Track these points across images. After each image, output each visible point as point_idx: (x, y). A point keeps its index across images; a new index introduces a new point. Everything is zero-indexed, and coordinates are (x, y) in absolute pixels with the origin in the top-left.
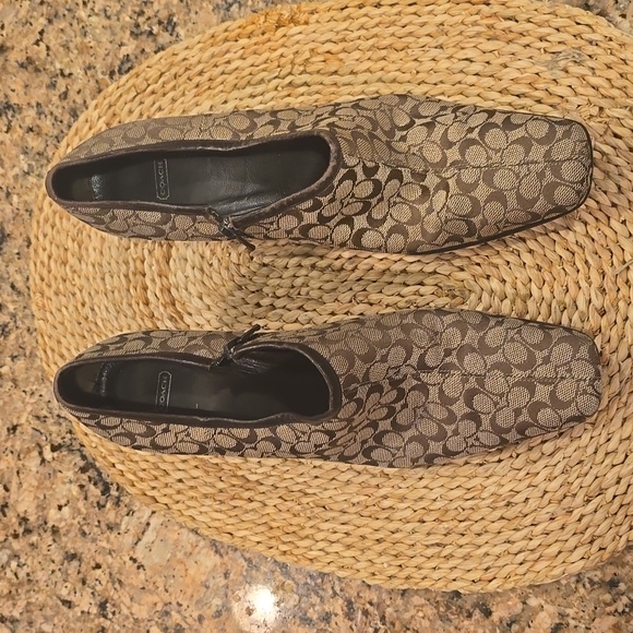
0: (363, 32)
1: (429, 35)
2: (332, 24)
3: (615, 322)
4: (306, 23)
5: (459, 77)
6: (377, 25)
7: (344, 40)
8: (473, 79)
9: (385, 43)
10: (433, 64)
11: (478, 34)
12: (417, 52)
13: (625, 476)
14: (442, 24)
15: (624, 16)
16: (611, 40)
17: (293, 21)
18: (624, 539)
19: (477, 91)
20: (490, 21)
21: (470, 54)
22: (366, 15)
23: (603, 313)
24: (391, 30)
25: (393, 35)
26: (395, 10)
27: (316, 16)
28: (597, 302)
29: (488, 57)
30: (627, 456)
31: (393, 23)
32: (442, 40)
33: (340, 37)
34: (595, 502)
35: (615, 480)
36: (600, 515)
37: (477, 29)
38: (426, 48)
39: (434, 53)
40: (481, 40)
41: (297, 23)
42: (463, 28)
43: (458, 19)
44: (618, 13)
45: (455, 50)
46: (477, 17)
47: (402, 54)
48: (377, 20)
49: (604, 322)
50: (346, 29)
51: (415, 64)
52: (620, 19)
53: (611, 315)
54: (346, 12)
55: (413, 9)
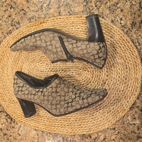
0: (58, 24)
1: (70, 24)
2: (51, 23)
3: (110, 78)
4: (46, 23)
5: (77, 32)
6: (60, 22)
7: (54, 26)
8: (80, 32)
9: (62, 26)
10: (72, 29)
11: (80, 23)
12: (68, 27)
13: (115, 108)
14: (73, 22)
15: (107, 17)
16: (105, 23)
17: (43, 22)
18: (115, 120)
19: (81, 34)
20: (82, 21)
21: (78, 27)
22: (58, 21)
23: (108, 76)
24: (63, 23)
25: (64, 24)
26: (64, 19)
27: (48, 21)
28: (106, 74)
29: (82, 28)
30: (114, 104)
31: (63, 22)
32: (73, 25)
33: (53, 25)
34: (109, 113)
35: (112, 109)
36: (110, 116)
37: (79, 22)
38: (70, 27)
39: (72, 27)
40: (80, 24)
41: (44, 23)
42: (77, 22)
43: (76, 20)
44: (106, 17)
45: (76, 26)
46: (79, 20)
47: (66, 28)
48: (60, 21)
49: (108, 78)
50: (54, 24)
51: (68, 30)
52: (106, 18)
53: (109, 76)
54: (54, 20)
55: (67, 19)
